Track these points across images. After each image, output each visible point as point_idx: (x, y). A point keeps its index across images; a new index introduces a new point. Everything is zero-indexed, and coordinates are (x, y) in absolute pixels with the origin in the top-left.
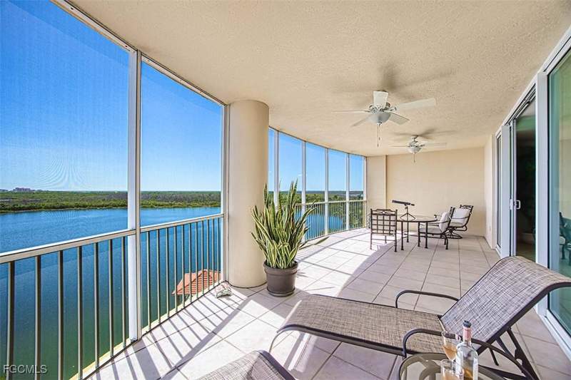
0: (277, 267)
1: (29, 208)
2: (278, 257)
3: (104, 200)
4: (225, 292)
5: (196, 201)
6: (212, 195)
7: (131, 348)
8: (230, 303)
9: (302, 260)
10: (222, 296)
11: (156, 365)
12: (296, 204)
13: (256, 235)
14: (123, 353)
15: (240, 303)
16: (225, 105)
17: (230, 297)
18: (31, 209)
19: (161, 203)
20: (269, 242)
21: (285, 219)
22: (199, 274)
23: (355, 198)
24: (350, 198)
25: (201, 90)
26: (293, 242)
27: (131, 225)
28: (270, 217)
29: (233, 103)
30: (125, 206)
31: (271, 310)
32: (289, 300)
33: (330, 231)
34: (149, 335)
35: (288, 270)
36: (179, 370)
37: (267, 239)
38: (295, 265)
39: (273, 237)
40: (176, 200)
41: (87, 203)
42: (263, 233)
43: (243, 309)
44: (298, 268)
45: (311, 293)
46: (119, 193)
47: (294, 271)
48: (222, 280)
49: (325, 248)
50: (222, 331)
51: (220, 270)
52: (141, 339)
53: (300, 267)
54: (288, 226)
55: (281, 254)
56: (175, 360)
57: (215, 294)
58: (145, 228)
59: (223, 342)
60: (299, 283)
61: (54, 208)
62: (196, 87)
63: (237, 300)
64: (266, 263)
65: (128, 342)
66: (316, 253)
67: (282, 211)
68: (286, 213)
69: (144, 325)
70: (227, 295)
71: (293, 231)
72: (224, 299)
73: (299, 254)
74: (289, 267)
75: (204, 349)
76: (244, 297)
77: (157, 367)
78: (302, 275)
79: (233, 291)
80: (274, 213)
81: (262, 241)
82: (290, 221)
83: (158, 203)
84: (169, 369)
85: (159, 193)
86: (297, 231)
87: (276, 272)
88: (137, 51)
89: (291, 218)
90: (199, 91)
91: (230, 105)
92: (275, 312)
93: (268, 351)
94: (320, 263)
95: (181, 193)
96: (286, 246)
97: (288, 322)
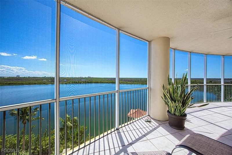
0: (174, 114)
1: (91, 82)
2: (175, 109)
3: (107, 81)
4: (149, 120)
5: (136, 82)
6: (142, 79)
7: (116, 131)
8: (151, 125)
9: (189, 113)
10: (147, 121)
11: (124, 140)
12: (186, 85)
13: (164, 98)
14: (114, 132)
15: (155, 126)
16: (149, 42)
17: (151, 123)
18: (91, 83)
19: (123, 82)
20: (170, 102)
21: (179, 92)
22: (136, 110)
23: (228, 83)
24: (225, 83)
25: (140, 38)
26: (184, 104)
27: (117, 89)
28: (171, 90)
29: (153, 40)
30: (114, 83)
31: (171, 134)
32: (181, 132)
33: (207, 101)
34: (121, 128)
35: (181, 117)
36: (132, 145)
37: (169, 100)
38: (185, 115)
39: (173, 99)
40: (129, 81)
41: (103, 81)
42: (167, 97)
43: (157, 130)
44: (187, 117)
45: (196, 132)
46: (111, 78)
47: (184, 118)
48: (147, 115)
49: (204, 109)
50: (148, 136)
51: (146, 111)
52: (119, 129)
53: (188, 117)
54: (181, 95)
55: (177, 108)
56: (130, 141)
57: (144, 120)
58: (121, 91)
59: (148, 141)
60: (187, 125)
61: (95, 82)
62: (138, 37)
63: (154, 125)
64: (168, 111)
65: (115, 129)
66: (198, 111)
67: (178, 88)
68: (180, 89)
69: (120, 124)
70: (149, 121)
71: (184, 98)
72: (148, 123)
73: (187, 110)
74: (181, 116)
75: (140, 141)
76: (158, 125)
77: (124, 141)
78: (188, 121)
79: (152, 120)
80: (173, 89)
81: (166, 101)
82: (182, 92)
83: (122, 82)
84: (128, 144)
85: (123, 78)
86: (187, 98)
87: (173, 116)
88: (118, 29)
89: (183, 91)
90: (138, 38)
91: (151, 41)
92: (173, 135)
93: (171, 153)
94: (201, 117)
95: (130, 78)
96: (180, 105)
97: (182, 143)
